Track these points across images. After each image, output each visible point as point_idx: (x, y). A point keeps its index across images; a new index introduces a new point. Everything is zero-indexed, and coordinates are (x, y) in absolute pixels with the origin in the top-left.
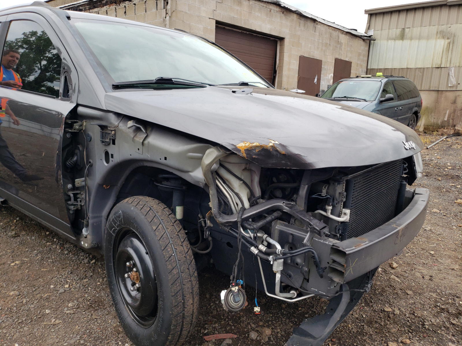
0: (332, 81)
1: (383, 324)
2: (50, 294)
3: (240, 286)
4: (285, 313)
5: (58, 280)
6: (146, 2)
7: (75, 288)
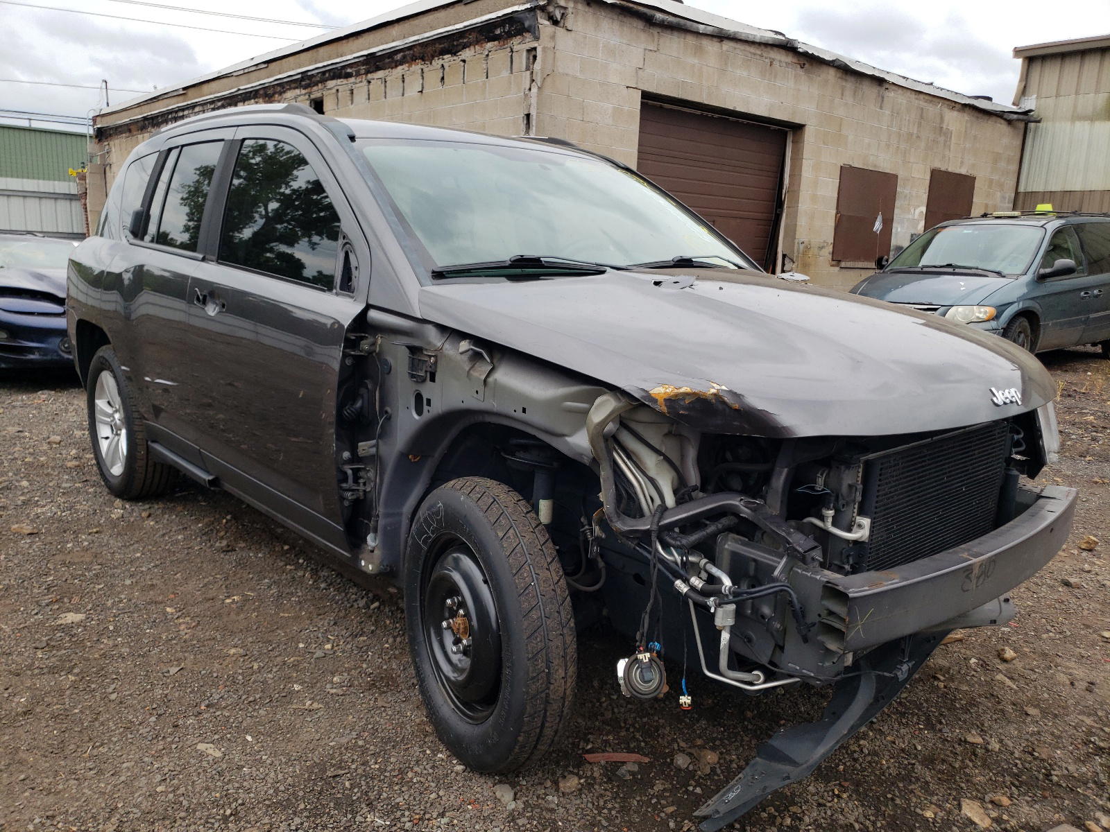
0: (922, 223)
1: (957, 766)
2: (299, 658)
3: (655, 654)
4: (750, 727)
5: (312, 636)
6: (487, 55)
7: (343, 652)
